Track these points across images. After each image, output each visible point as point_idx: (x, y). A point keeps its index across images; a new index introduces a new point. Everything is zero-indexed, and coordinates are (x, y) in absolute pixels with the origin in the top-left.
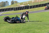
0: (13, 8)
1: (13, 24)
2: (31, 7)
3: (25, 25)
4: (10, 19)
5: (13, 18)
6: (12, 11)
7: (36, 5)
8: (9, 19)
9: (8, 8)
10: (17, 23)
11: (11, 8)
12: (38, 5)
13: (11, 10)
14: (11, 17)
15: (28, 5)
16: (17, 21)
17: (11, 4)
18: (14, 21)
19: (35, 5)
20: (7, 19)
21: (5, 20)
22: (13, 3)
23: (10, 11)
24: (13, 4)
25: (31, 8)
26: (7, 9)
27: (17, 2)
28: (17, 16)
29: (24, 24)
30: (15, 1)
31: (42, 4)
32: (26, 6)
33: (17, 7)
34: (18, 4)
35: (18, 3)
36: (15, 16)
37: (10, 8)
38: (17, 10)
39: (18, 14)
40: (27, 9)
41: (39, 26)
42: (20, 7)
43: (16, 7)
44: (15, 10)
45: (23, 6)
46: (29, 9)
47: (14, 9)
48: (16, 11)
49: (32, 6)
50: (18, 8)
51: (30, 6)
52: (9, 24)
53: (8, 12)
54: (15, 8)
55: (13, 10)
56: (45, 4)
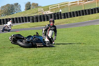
0: (29, 17)
1: (29, 49)
2: (66, 16)
3: (53, 50)
4: (24, 39)
5: (30, 37)
6: (28, 23)
7: (77, 12)
8: (22, 39)
9: (20, 17)
10: (36, 47)
11: (26, 17)
12: (79, 11)
13: (26, 22)
14: (24, 34)
15: (61, 11)
16: (37, 44)
17: (25, 8)
18: (32, 43)
19: (73, 12)
20: (16, 39)
21: (13, 41)
22: (28, 6)
23: (23, 23)
24: (29, 9)
25: (65, 18)
26: (16, 18)
27: (37, 4)
28: (37, 33)
29: (51, 50)
30: (33, 4)
31: (89, 10)
32: (56, 12)
33: (38, 14)
34: (39, 9)
35: (40, 7)
36: (33, 33)
37: (22, 18)
38: (38, 21)
39: (39, 29)
40: (58, 19)
41: (82, 53)
42: (44, 16)
43: (35, 15)
44: (33, 22)
45: (49, 12)
46: (61, 18)
47: (31, 18)
48: (35, 24)
49: (67, 13)
50: (40, 16)
51: (64, 14)
52: (22, 48)
53: (19, 24)
54: (33, 17)
55: (29, 21)
56: (95, 9)
